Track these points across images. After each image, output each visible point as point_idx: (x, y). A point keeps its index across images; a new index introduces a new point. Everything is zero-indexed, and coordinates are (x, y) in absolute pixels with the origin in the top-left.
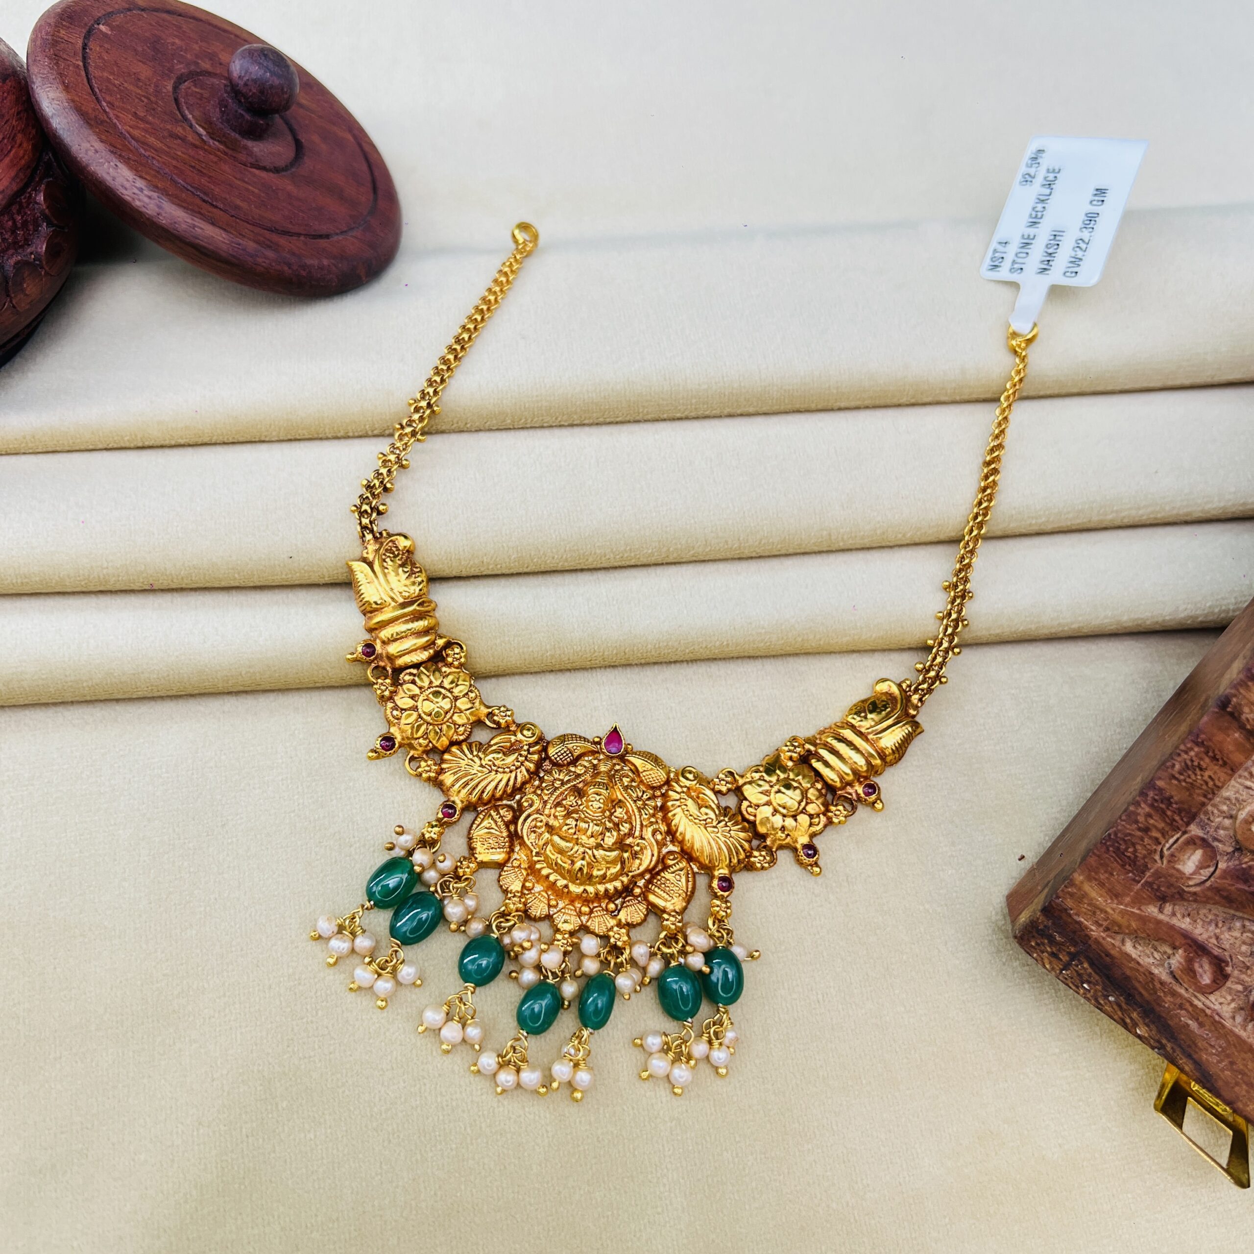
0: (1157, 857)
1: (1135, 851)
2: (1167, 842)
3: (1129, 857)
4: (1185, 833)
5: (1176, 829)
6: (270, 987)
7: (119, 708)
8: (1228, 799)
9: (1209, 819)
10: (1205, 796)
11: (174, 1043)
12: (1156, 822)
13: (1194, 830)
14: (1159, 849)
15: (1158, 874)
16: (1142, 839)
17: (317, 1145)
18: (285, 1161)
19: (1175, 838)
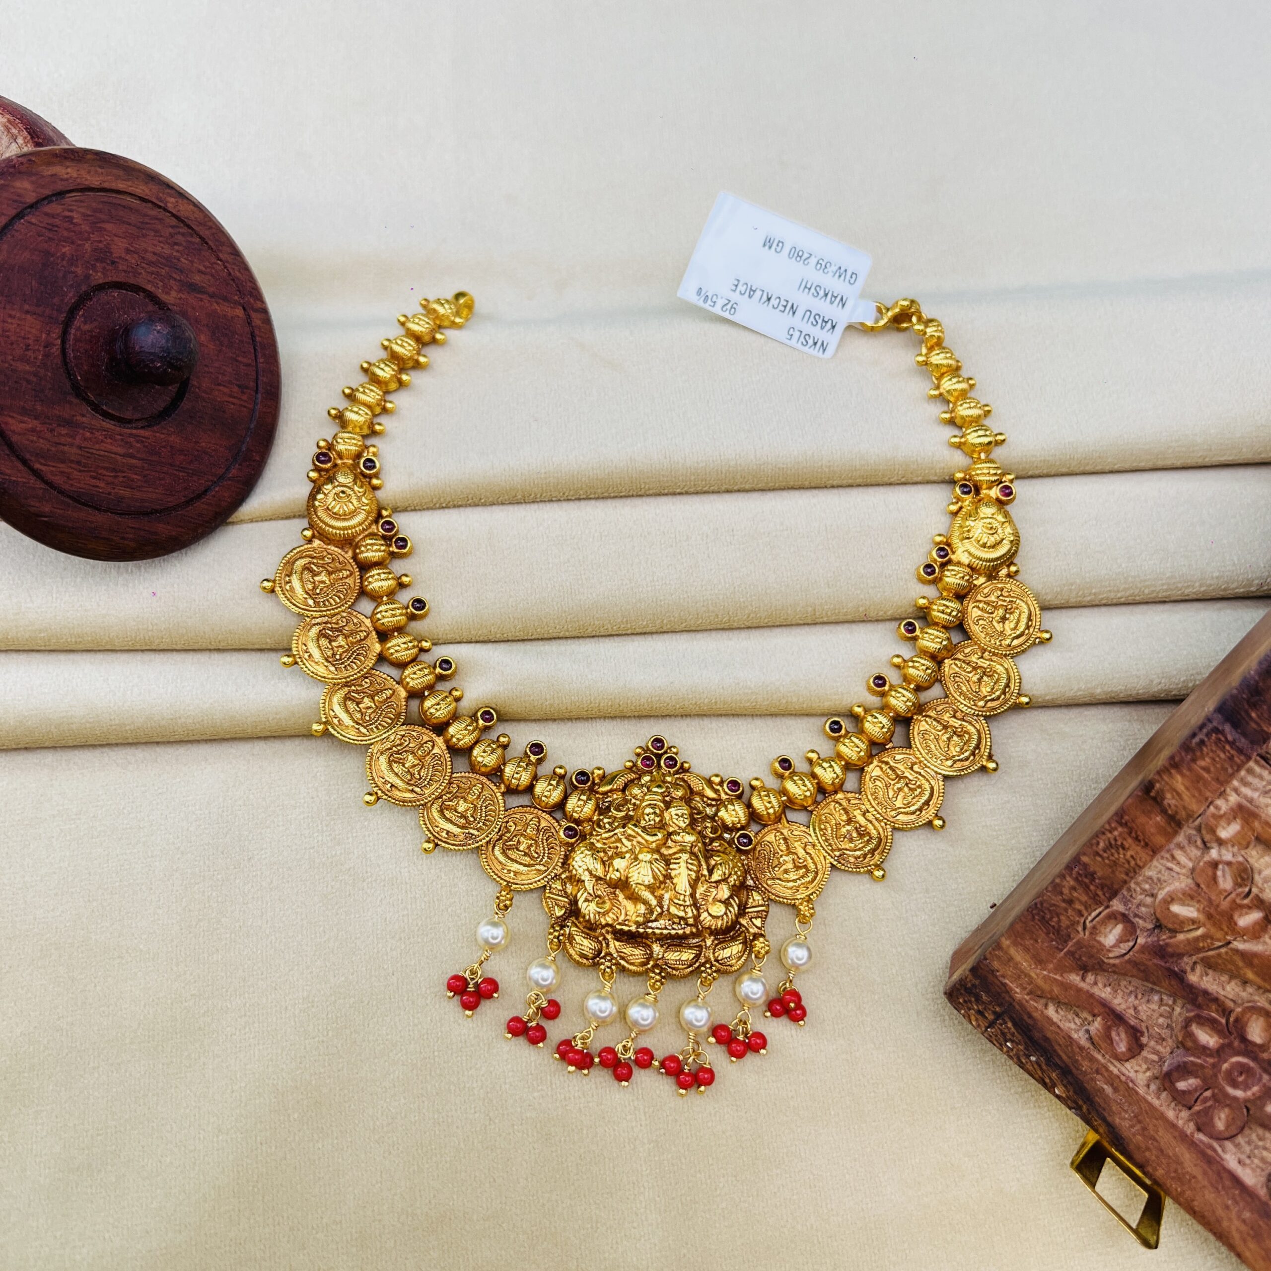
0: (1080, 929)
1: (1059, 921)
2: (1090, 914)
3: (1053, 927)
4: (1107, 907)
5: (1099, 903)
6: (286, 1007)
7: (159, 749)
8: (1150, 878)
9: (1131, 896)
10: (1127, 874)
11: (199, 1058)
12: (1080, 895)
13: (1117, 905)
14: (1082, 920)
15: (1080, 944)
16: (1066, 910)
17: (324, 1155)
18: (295, 1168)
19: (1097, 911)
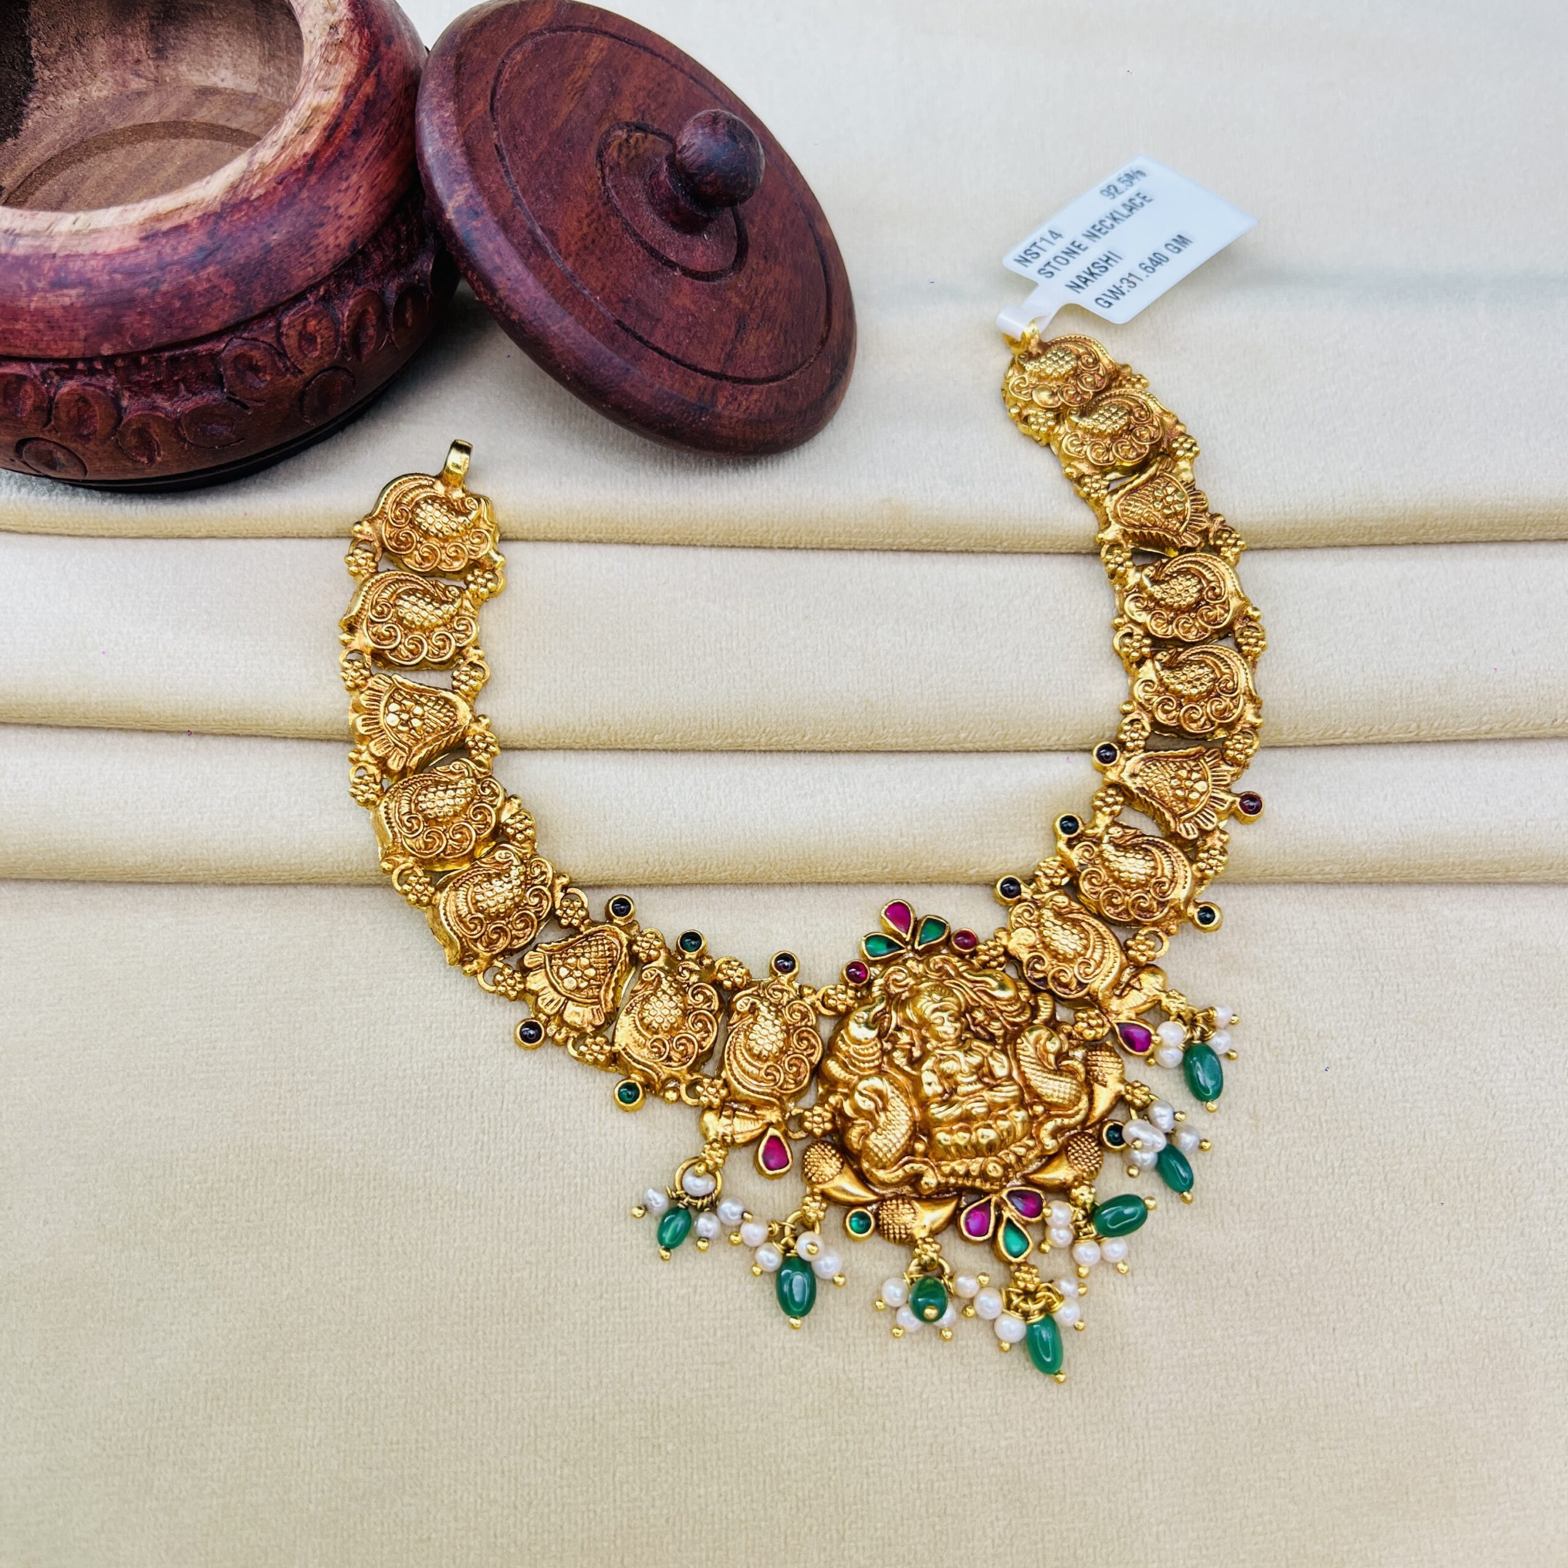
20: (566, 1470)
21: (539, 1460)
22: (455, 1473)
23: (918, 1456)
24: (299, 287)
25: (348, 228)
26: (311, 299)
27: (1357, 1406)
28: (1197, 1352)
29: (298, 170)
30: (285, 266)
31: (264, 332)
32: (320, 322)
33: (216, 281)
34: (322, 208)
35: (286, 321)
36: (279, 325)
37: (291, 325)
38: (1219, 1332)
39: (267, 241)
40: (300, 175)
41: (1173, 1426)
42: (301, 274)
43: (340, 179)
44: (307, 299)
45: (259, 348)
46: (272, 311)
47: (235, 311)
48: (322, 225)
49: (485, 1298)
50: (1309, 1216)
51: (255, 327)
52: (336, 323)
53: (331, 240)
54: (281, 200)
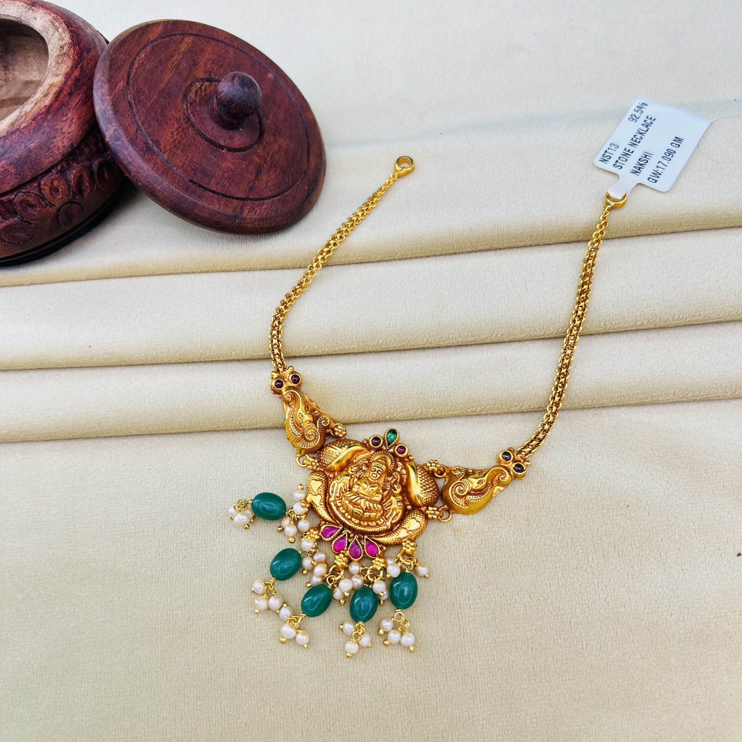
20: (198, 702)
21: (186, 698)
22: (148, 706)
23: (365, 690)
24: (47, 166)
25: (68, 138)
26: (54, 172)
27: (582, 659)
28: (501, 636)
29: (42, 113)
30: (38, 158)
31: (33, 189)
32: (59, 182)
33: (6, 167)
34: (54, 130)
35: (43, 183)
36: (39, 185)
37: (45, 184)
38: (512, 625)
39: (29, 147)
40: (43, 116)
41: (490, 672)
42: (47, 161)
43: (63, 115)
44: (52, 172)
45: (31, 196)
46: (35, 179)
47: (17, 180)
48: (55, 137)
49: (161, 623)
50: (556, 567)
51: (28, 187)
52: (67, 182)
53: (60, 144)
54: (34, 127)
